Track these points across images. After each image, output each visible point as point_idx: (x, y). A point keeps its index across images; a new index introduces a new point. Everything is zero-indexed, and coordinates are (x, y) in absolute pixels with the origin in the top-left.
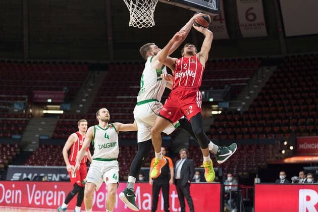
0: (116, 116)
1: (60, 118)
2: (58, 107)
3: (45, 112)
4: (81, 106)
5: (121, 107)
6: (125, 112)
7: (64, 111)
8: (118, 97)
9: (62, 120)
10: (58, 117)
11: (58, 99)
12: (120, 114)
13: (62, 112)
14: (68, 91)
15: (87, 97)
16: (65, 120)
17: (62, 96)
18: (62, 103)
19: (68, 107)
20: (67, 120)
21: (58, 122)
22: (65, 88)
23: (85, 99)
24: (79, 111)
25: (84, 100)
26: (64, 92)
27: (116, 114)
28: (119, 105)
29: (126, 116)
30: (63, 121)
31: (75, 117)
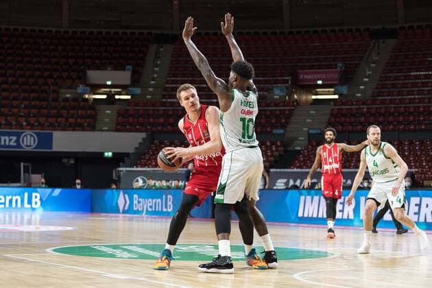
0: (410, 99)
1: (335, 105)
2: (333, 90)
3: (314, 97)
4: (362, 87)
5: (417, 87)
6: (423, 94)
7: (340, 95)
8: (412, 74)
9: (337, 107)
10: (332, 103)
11: (331, 79)
12: (417, 97)
13: (336, 97)
14: (343, 68)
15: (369, 75)
16: (341, 107)
17: (337, 76)
18: (336, 85)
19: (344, 90)
20: (343, 107)
21: (332, 110)
22: (340, 65)
23: (367, 77)
24: (359, 95)
25: (366, 80)
26: (339, 69)
27: (410, 97)
28: (414, 85)
29: (424, 98)
30: (338, 109)
31: (355, 103)
